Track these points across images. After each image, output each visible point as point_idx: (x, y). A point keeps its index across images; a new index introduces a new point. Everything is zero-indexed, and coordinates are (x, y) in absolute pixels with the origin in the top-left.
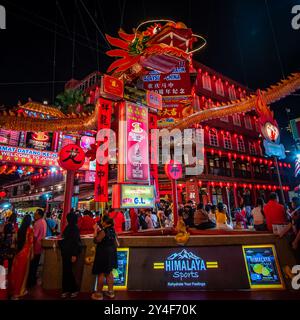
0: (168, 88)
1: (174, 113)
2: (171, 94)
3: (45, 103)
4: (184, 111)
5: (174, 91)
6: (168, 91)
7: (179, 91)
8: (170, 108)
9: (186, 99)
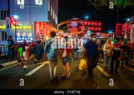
0: (75, 28)
1: (75, 32)
9: (77, 30)
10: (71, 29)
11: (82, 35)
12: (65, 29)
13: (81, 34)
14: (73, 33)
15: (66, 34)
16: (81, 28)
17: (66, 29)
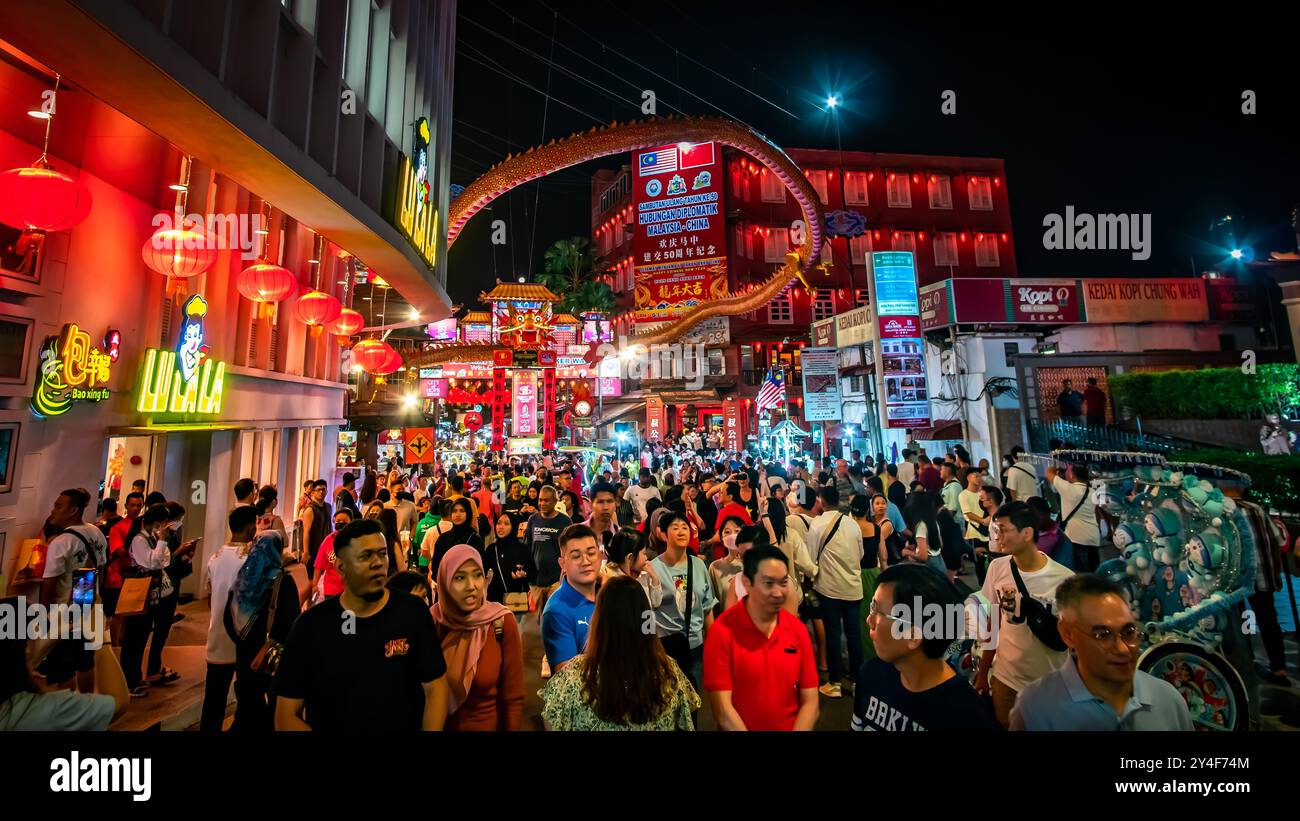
0: (690, 245)
1: (698, 291)
2: (695, 256)
3: (522, 280)
4: (713, 286)
5: (700, 251)
6: (689, 252)
7: (706, 251)
8: (692, 283)
9: (717, 264)
10: (639, 261)
11: (780, 332)
12: (567, 273)
13: (762, 312)
14: (673, 309)
15: (591, 326)
16: (759, 243)
17: (586, 273)
